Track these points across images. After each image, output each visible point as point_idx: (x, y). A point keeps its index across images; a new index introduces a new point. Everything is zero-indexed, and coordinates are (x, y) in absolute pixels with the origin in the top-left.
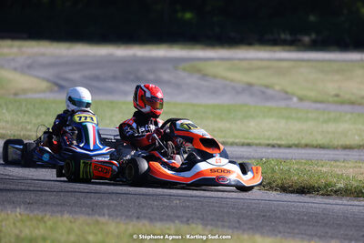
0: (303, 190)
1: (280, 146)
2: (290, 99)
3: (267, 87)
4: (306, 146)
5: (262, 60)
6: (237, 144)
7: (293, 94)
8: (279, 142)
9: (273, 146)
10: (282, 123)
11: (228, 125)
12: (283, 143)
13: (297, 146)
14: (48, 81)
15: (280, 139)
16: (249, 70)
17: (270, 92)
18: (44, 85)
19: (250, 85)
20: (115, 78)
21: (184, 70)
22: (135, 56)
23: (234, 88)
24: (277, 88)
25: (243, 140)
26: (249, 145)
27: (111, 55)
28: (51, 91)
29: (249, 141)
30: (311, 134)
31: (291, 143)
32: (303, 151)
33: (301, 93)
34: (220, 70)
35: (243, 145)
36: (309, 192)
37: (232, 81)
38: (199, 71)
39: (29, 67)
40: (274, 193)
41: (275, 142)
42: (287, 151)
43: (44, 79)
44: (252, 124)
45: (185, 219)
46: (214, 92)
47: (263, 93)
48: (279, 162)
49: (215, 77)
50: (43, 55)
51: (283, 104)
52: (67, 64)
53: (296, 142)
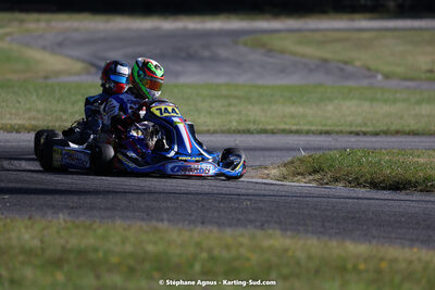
0: (397, 186)
1: (365, 134)
2: (374, 77)
3: (346, 63)
4: (397, 133)
5: (339, 30)
6: (314, 133)
7: (377, 71)
8: (364, 129)
9: (357, 134)
10: (366, 106)
11: (301, 110)
12: (370, 129)
13: (386, 133)
14: (83, 61)
15: (366, 125)
16: (322, 43)
17: (349, 68)
18: (79, 66)
19: (325, 61)
21: (245, 44)
22: (185, 29)
23: (306, 65)
24: (358, 63)
25: (320, 128)
26: (327, 133)
27: (157, 29)
28: (88, 73)
29: (327, 128)
30: (401, 117)
31: (378, 129)
32: (394, 139)
33: (386, 69)
34: (288, 43)
35: (321, 133)
36: (404, 188)
37: (303, 56)
38: (263, 45)
39: (61, 44)
40: (363, 190)
41: (359, 129)
42: (374, 139)
43: (78, 59)
44: (330, 107)
45: (258, 224)
46: (282, 71)
47: (342, 70)
48: (367, 152)
49: (282, 52)
50: (76, 30)
51: (365, 83)
52: (105, 40)
53: (385, 128)
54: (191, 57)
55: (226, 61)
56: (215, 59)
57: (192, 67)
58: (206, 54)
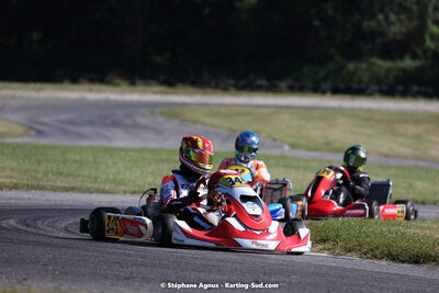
2: (281, 147)
7: (283, 141)
16: (229, 116)
18: (20, 129)
20: (90, 123)
21: (162, 114)
22: (108, 100)
23: (218, 135)
24: (263, 134)
27: (83, 99)
28: (29, 135)
37: (213, 126)
38: (178, 116)
43: (17, 123)
49: (195, 122)
54: (115, 124)
55: (145, 128)
56: (137, 126)
57: (119, 133)
58: (129, 122)
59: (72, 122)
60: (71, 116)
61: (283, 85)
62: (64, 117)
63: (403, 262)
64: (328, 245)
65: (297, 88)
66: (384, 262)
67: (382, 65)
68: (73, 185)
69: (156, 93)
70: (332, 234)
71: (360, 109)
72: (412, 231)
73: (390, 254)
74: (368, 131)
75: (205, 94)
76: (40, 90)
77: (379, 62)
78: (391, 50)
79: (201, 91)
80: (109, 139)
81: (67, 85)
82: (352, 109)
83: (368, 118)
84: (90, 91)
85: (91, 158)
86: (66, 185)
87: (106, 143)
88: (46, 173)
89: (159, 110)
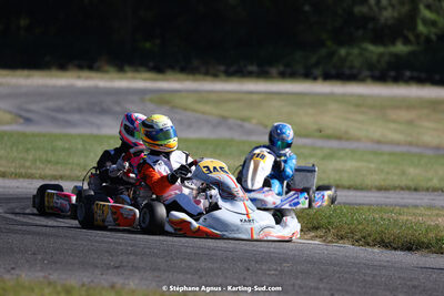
3: (243, 120)
14: (10, 112)
16: (218, 102)
17: (248, 125)
18: (8, 116)
19: (224, 118)
20: (80, 110)
21: (151, 101)
22: (96, 88)
23: (208, 122)
24: (254, 121)
27: (72, 86)
28: (17, 123)
34: (189, 102)
37: (203, 113)
38: (168, 103)
43: (5, 111)
46: (190, 126)
47: (241, 126)
49: (185, 109)
54: (104, 111)
58: (118, 109)
59: (60, 110)
60: (60, 103)
61: (274, 71)
62: (51, 104)
63: (395, 249)
64: (320, 233)
65: (288, 74)
66: (376, 250)
67: (374, 50)
68: (62, 173)
69: (145, 79)
70: (324, 221)
71: (352, 95)
72: (405, 218)
73: (383, 241)
74: (360, 117)
75: (195, 80)
76: (28, 76)
77: (371, 48)
78: (383, 35)
79: (191, 77)
80: (99, 126)
81: (54, 72)
82: (344, 95)
83: (360, 104)
84: (79, 77)
85: (80, 146)
86: (55, 173)
87: (95, 131)
88: (34, 161)
89: (148, 97)
